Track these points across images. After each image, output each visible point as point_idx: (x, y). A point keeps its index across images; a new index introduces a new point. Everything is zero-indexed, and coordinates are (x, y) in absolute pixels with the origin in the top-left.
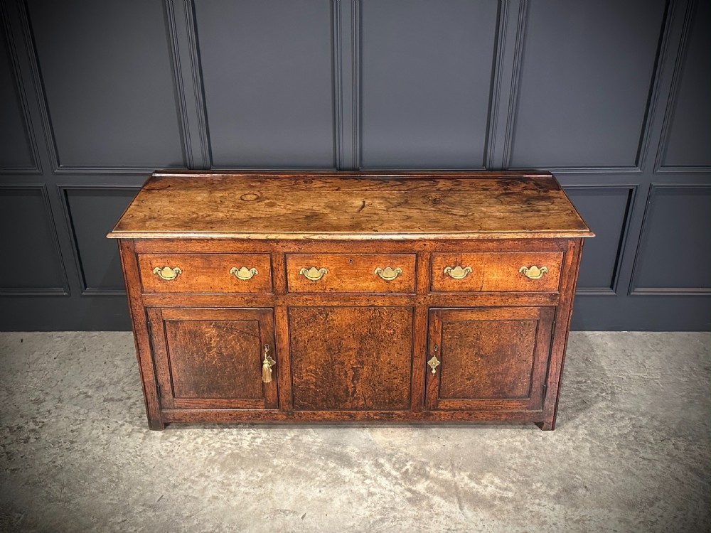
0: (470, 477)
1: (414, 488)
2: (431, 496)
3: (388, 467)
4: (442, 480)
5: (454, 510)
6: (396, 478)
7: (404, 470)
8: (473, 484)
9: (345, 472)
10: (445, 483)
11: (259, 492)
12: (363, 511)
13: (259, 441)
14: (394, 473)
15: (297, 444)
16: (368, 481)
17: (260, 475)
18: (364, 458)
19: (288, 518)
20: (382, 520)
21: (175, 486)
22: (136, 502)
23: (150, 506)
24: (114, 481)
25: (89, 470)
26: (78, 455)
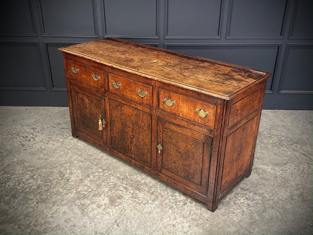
21: (90, 155)
22: (75, 160)
23: (80, 161)
24: (66, 153)
25: (55, 150)
26: (51, 145)
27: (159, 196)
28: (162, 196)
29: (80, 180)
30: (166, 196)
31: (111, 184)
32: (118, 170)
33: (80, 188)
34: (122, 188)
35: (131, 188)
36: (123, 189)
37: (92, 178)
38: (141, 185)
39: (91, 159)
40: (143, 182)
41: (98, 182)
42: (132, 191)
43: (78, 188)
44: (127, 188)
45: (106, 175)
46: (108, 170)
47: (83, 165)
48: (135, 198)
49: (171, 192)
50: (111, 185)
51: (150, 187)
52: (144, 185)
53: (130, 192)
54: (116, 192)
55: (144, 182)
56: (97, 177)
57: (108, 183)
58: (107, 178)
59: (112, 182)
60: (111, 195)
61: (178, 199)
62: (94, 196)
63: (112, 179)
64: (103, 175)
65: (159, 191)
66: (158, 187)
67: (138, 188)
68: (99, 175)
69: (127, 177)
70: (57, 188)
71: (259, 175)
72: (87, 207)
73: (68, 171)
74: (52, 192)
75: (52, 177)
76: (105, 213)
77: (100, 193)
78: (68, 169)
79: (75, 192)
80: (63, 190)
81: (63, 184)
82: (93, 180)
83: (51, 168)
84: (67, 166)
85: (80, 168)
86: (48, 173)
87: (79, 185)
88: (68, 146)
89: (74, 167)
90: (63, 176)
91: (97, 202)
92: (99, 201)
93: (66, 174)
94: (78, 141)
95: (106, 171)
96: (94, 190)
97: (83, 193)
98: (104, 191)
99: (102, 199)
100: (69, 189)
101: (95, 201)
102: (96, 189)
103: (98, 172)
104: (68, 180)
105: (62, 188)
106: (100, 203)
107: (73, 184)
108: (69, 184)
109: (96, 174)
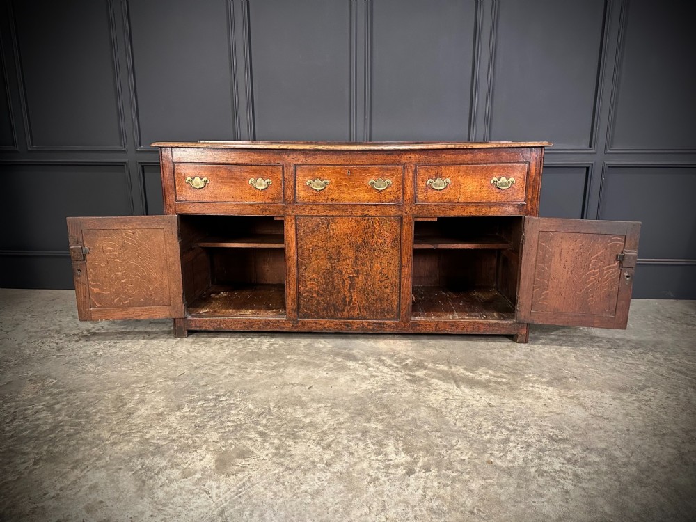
0: (465, 369)
1: (413, 374)
2: (429, 379)
3: (389, 362)
4: (439, 370)
5: (450, 387)
6: (396, 368)
7: (404, 363)
8: (468, 373)
9: (351, 364)
10: (442, 372)
11: (271, 373)
12: (366, 386)
13: (276, 346)
14: (395, 365)
15: (308, 347)
16: (370, 369)
17: (274, 363)
18: (368, 356)
19: (295, 388)
20: (384, 391)
21: (196, 368)
22: (159, 376)
23: (171, 379)
24: (143, 364)
25: (124, 358)
26: (118, 349)
27: (344, 453)
28: (352, 454)
29: (158, 415)
30: (362, 453)
31: (229, 424)
32: (252, 396)
33: (153, 432)
34: (252, 435)
35: (275, 434)
36: (257, 435)
37: (186, 412)
38: (302, 428)
39: (196, 375)
40: (307, 421)
41: (198, 421)
42: (276, 441)
43: (146, 432)
44: (265, 433)
45: (221, 405)
46: (228, 396)
47: (173, 387)
48: (283, 456)
49: (374, 444)
50: (228, 426)
51: (322, 432)
52: (309, 429)
53: (272, 444)
54: (237, 443)
55: (311, 422)
56: (200, 409)
57: (222, 423)
58: (223, 412)
59: (233, 421)
60: (224, 449)
61: (391, 460)
62: (181, 450)
63: (234, 415)
64: (216, 406)
65: (345, 441)
66: (343, 431)
67: (293, 434)
68: (205, 405)
69: (270, 410)
70: (97, 431)
71: (586, 411)
72: (156, 474)
73: (137, 397)
74: (82, 439)
75: (95, 408)
76: (197, 491)
77: (196, 444)
78: (138, 392)
79: (138, 439)
80: (111, 435)
81: (115, 423)
82: (187, 416)
83: (99, 391)
84: (137, 387)
85: (166, 391)
86: (91, 400)
87: (151, 426)
88: (154, 351)
89: (153, 389)
90: (122, 406)
91: (184, 463)
92: (189, 462)
93: (130, 402)
94: (178, 342)
95: (223, 399)
96: (184, 438)
97: (156, 442)
98: (207, 439)
99: (199, 458)
100: (126, 434)
101: (179, 460)
102: (190, 436)
103: (205, 400)
104: (130, 414)
105: (109, 431)
106: (190, 467)
107: (138, 422)
108: (128, 423)
109: (199, 404)
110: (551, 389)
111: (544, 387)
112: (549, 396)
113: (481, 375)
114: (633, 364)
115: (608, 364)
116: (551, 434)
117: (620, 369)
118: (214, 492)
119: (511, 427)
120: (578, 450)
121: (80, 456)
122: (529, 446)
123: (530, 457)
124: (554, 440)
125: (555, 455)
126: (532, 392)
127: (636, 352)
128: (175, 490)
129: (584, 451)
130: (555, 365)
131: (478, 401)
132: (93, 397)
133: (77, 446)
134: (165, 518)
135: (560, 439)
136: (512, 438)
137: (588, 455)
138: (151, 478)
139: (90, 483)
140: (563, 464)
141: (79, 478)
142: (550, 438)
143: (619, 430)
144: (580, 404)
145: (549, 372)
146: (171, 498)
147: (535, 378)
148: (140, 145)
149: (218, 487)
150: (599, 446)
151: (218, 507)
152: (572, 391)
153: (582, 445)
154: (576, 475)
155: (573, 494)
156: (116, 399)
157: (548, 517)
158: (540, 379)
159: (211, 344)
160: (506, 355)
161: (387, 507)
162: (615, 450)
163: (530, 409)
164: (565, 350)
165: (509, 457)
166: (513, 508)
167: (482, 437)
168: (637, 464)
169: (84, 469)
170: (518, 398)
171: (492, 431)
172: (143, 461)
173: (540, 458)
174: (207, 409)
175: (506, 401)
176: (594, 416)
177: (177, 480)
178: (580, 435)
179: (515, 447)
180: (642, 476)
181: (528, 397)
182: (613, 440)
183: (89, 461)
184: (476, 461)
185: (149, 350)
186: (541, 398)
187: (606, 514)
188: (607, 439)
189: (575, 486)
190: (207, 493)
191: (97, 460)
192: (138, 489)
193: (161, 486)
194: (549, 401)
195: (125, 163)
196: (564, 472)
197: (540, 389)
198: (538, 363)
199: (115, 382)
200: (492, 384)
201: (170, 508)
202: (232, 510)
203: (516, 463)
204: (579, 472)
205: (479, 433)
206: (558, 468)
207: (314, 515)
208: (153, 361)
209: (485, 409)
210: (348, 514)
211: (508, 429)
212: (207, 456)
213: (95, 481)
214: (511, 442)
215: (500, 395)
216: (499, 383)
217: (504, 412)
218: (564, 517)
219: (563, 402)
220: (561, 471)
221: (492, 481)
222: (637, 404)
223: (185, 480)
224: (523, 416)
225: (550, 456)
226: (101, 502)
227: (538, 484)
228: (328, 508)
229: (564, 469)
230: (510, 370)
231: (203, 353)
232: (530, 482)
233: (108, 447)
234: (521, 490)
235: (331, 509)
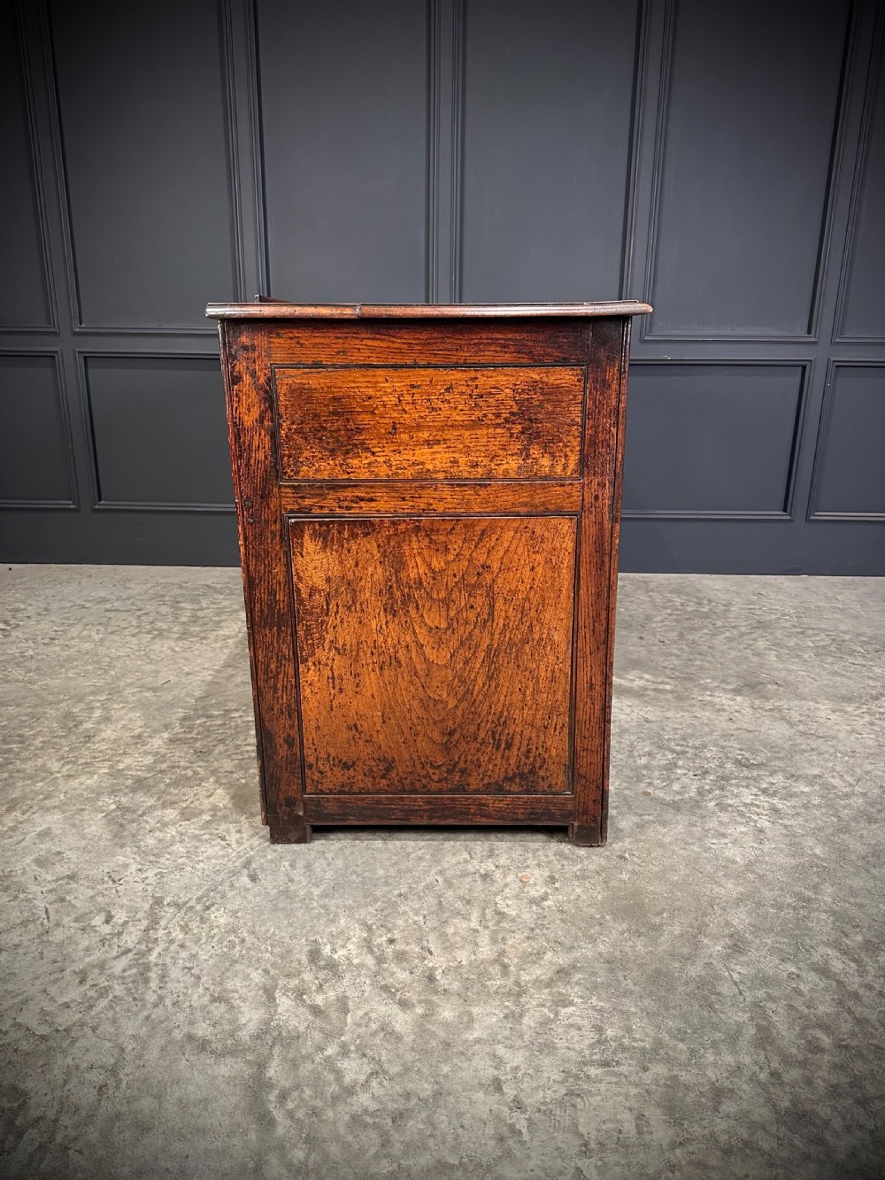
21: (188, 674)
22: (130, 685)
23: (149, 689)
24: (102, 669)
25: (69, 659)
26: (57, 649)
29: (133, 737)
33: (128, 761)
37: (179, 733)
39: (190, 684)
41: (198, 745)
43: (119, 761)
45: (233, 724)
47: (154, 699)
50: (247, 751)
56: (201, 729)
57: (238, 747)
60: (243, 781)
62: (176, 783)
64: (225, 724)
68: (207, 724)
70: (40, 760)
71: (792, 727)
72: (142, 815)
73: (98, 713)
74: (18, 771)
75: (32, 728)
76: (206, 836)
77: (200, 776)
78: (97, 707)
79: (107, 771)
80: (63, 765)
81: (67, 749)
82: (180, 739)
83: (36, 706)
84: (96, 701)
85: (142, 705)
86: (24, 718)
87: (125, 753)
88: (117, 650)
89: (121, 702)
90: (76, 726)
91: (182, 801)
92: (190, 800)
93: (87, 721)
94: (154, 638)
95: (237, 715)
96: (179, 767)
97: (134, 773)
98: (216, 769)
99: (205, 793)
100: (86, 763)
101: (174, 798)
102: (189, 765)
103: (208, 717)
104: (89, 737)
105: (58, 761)
106: (192, 805)
107: (104, 747)
108: (88, 749)
109: (198, 722)
110: (739, 699)
111: (729, 696)
112: (737, 708)
113: (633, 680)
114: (865, 666)
115: (826, 666)
116: (740, 757)
117: (844, 673)
118: (232, 838)
119: (678, 748)
120: (778, 779)
121: (17, 794)
122: (706, 772)
123: (707, 787)
124: (744, 766)
125: (744, 784)
126: (711, 702)
127: (869, 649)
128: (173, 836)
129: (787, 779)
130: (745, 667)
131: (628, 715)
132: (27, 715)
133: (11, 781)
134: (161, 872)
135: (754, 765)
136: (680, 763)
137: (793, 784)
138: (133, 821)
139: (39, 829)
140: (756, 795)
141: (21, 823)
142: (738, 762)
143: (840, 752)
144: (783, 718)
145: (737, 676)
146: (167, 847)
147: (716, 684)
148: (81, 324)
149: (239, 831)
150: (809, 772)
151: (241, 857)
152: (772, 701)
153: (784, 771)
154: (775, 810)
155: (769, 834)
156: (65, 717)
157: (734, 862)
158: (724, 685)
159: (209, 641)
160: (672, 654)
161: (496, 852)
162: (833, 777)
163: (707, 725)
164: (762, 647)
165: (676, 787)
166: (681, 852)
167: (635, 762)
168: (864, 794)
169: (27, 811)
170: (689, 711)
171: (650, 754)
172: (117, 799)
173: (722, 788)
174: (212, 729)
175: (670, 714)
176: (803, 734)
177: (174, 824)
178: (783, 758)
179: (685, 774)
180: (872, 810)
181: (703, 709)
182: (830, 765)
183: (33, 799)
184: (626, 792)
185: (108, 648)
186: (723, 710)
187: (818, 857)
188: (822, 763)
189: (773, 823)
190: (223, 839)
191: (45, 799)
192: (115, 836)
193: (150, 831)
194: (737, 714)
195: (56, 352)
196: (758, 806)
197: (722, 699)
198: (721, 664)
199: (58, 693)
200: (649, 693)
201: (168, 859)
202: (262, 861)
203: (687, 795)
204: (780, 806)
205: (631, 756)
206: (748, 801)
207: (388, 863)
208: (118, 665)
209: (639, 725)
210: (438, 862)
211: (673, 751)
212: (218, 791)
213: (45, 826)
214: (680, 767)
215: (662, 707)
216: (660, 691)
217: (667, 729)
218: (756, 861)
219: (758, 715)
220: (752, 804)
221: (651, 818)
222: (867, 718)
223: (187, 822)
224: (698, 734)
225: (738, 786)
226: (60, 853)
227: (720, 822)
228: (408, 855)
229: (758, 803)
230: (677, 674)
231: (197, 652)
232: (707, 819)
233: (61, 781)
234: (694, 829)
235: (412, 856)
